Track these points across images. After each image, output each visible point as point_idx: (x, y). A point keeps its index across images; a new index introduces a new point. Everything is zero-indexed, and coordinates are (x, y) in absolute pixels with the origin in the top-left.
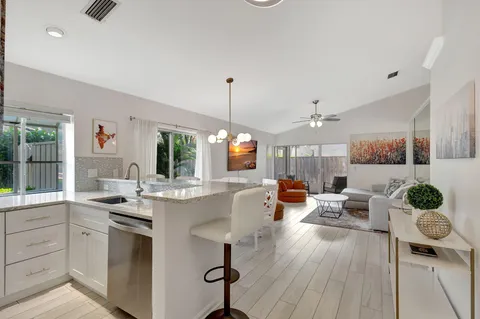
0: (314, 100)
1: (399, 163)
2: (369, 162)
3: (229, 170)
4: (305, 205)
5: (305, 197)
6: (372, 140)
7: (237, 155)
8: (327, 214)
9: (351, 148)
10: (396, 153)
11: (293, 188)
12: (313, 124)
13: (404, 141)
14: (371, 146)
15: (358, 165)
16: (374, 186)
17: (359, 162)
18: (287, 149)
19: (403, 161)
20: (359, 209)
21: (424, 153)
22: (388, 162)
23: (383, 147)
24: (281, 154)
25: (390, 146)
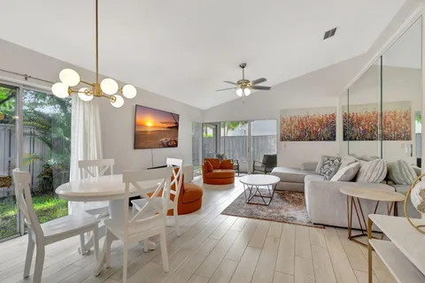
0: (241, 62)
1: (329, 139)
2: (299, 139)
3: (135, 148)
4: (233, 187)
5: (233, 177)
6: (302, 115)
7: (149, 130)
8: (256, 200)
9: (282, 124)
10: (326, 129)
11: (221, 168)
12: (239, 92)
13: (333, 117)
14: (301, 122)
15: (288, 143)
16: (305, 165)
17: (289, 139)
18: (216, 127)
19: (333, 138)
20: (291, 192)
21: (354, 129)
22: (318, 138)
23: (313, 123)
24: (210, 132)
25: (320, 122)
